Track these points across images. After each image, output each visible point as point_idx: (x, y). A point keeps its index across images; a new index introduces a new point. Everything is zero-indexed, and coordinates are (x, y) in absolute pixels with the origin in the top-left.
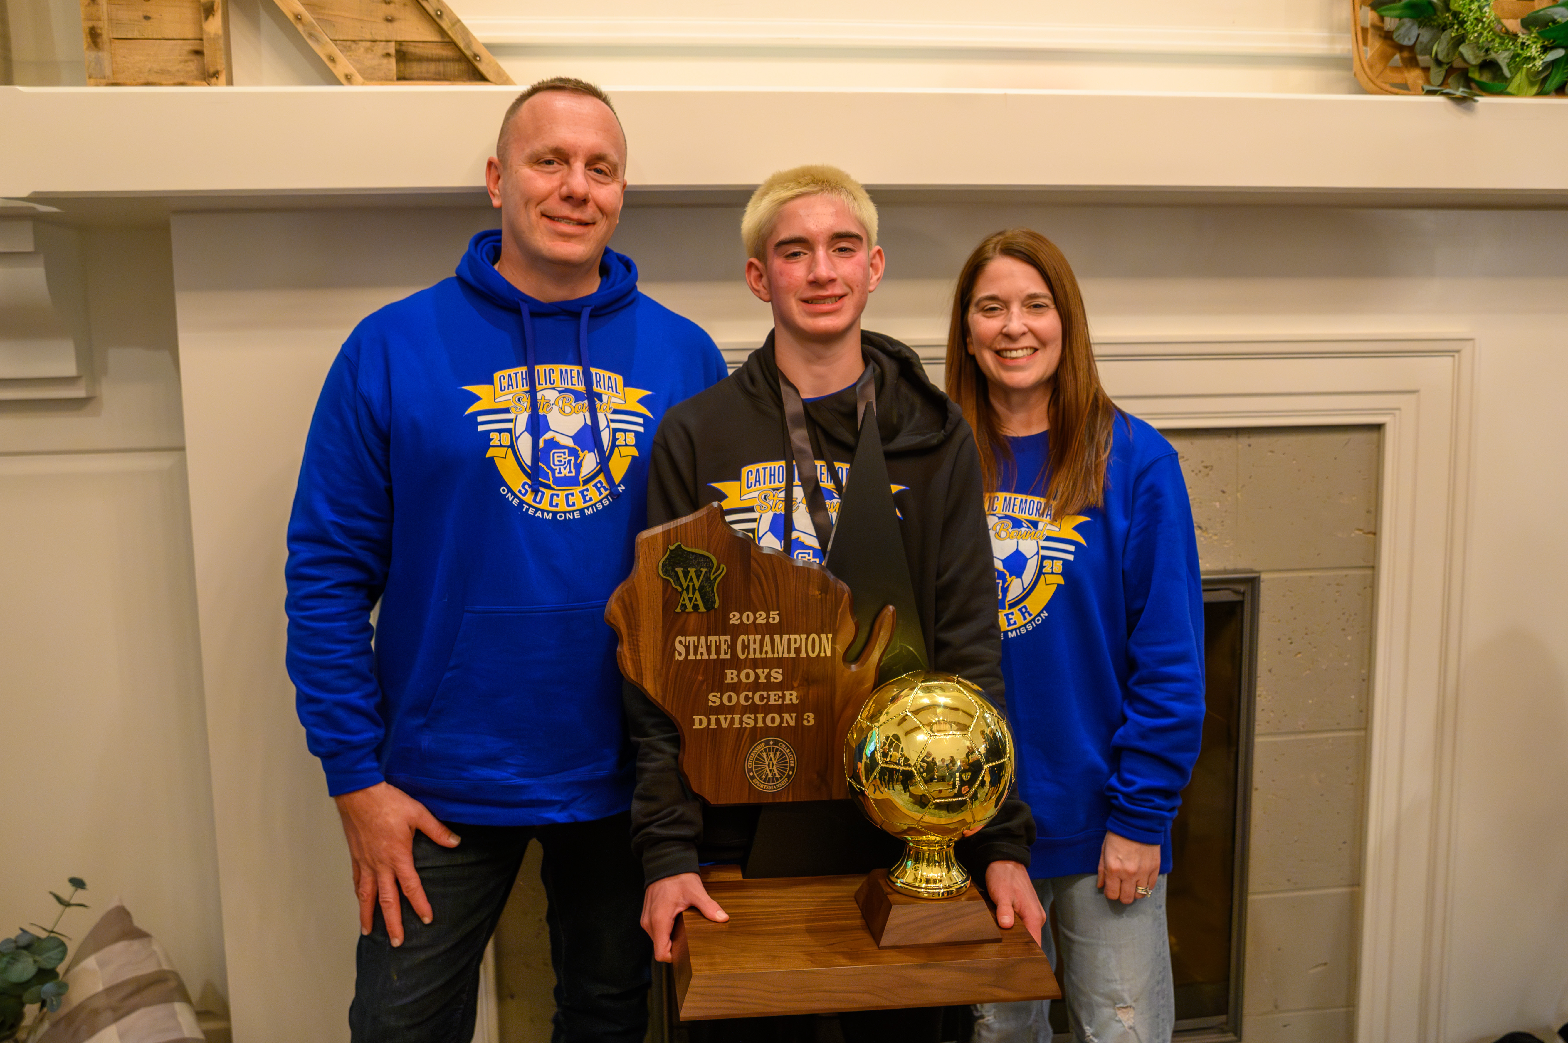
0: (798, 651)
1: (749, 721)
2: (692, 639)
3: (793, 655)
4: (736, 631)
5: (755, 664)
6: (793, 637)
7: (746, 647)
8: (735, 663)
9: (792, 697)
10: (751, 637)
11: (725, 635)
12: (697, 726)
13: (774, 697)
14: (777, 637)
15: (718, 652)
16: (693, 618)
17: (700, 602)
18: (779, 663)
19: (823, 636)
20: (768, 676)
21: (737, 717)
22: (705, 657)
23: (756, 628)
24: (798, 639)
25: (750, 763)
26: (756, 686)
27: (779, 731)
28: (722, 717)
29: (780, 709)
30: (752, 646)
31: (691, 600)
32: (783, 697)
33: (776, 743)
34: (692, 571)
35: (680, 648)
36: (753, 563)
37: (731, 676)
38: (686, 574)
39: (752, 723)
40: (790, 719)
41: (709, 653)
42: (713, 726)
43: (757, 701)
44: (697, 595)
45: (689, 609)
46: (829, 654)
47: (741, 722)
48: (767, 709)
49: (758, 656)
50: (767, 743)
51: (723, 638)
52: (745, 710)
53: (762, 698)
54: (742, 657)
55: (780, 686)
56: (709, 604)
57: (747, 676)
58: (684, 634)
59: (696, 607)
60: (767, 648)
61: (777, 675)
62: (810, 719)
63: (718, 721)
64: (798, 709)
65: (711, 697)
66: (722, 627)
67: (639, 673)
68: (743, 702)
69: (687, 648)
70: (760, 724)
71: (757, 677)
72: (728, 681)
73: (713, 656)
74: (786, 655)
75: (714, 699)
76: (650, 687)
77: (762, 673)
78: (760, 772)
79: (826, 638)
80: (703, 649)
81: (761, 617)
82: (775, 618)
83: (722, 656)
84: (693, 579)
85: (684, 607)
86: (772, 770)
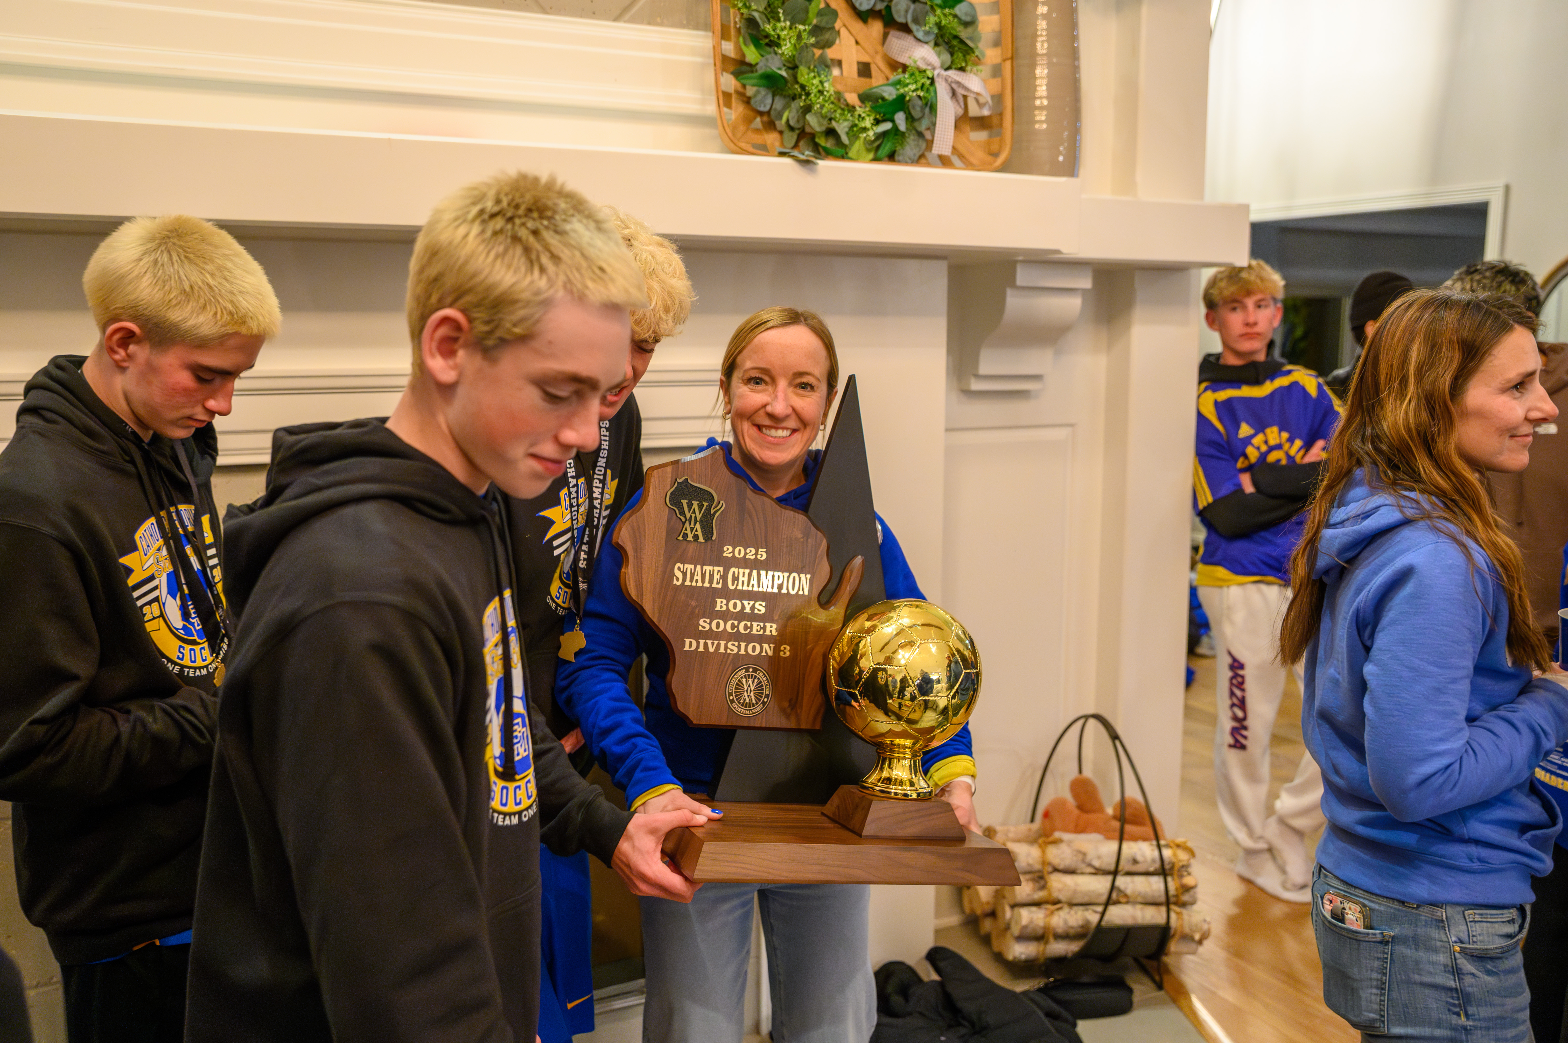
0: (780, 587)
1: (733, 648)
2: (689, 567)
3: (776, 590)
4: (728, 563)
5: (743, 595)
6: (777, 574)
7: (735, 579)
8: (725, 593)
9: (772, 629)
10: (741, 571)
11: (719, 566)
12: (687, 648)
13: (756, 627)
14: (763, 573)
15: (711, 582)
17: (699, 533)
18: (763, 596)
19: (802, 576)
20: (753, 608)
21: (723, 643)
22: (700, 584)
23: (745, 563)
24: (780, 577)
25: (731, 688)
26: (741, 616)
27: (760, 660)
28: (709, 642)
29: (761, 639)
30: (741, 579)
32: (764, 628)
33: (755, 670)
34: (695, 504)
35: (679, 574)
36: (748, 503)
37: (720, 604)
38: (690, 506)
39: (736, 650)
40: (768, 649)
41: (703, 582)
42: (701, 649)
43: (741, 630)
44: (698, 526)
45: (690, 538)
46: (806, 593)
47: (726, 648)
48: (749, 638)
49: (745, 588)
50: (747, 670)
51: (716, 569)
52: (730, 637)
53: (746, 627)
54: (732, 587)
55: (763, 618)
56: (707, 536)
57: (735, 605)
58: (683, 563)
59: (696, 537)
60: (754, 581)
61: (761, 608)
62: (786, 651)
63: (706, 644)
64: (777, 641)
65: (701, 622)
66: (717, 559)
67: (640, 593)
68: (729, 629)
69: (684, 574)
70: (742, 652)
71: (743, 607)
72: (718, 608)
73: (707, 585)
74: (769, 590)
75: (704, 624)
76: (648, 608)
77: (748, 605)
78: (739, 695)
79: (805, 579)
80: (698, 577)
81: (751, 553)
82: (763, 555)
83: (715, 585)
84: (696, 511)
85: (686, 535)
86: (749, 696)
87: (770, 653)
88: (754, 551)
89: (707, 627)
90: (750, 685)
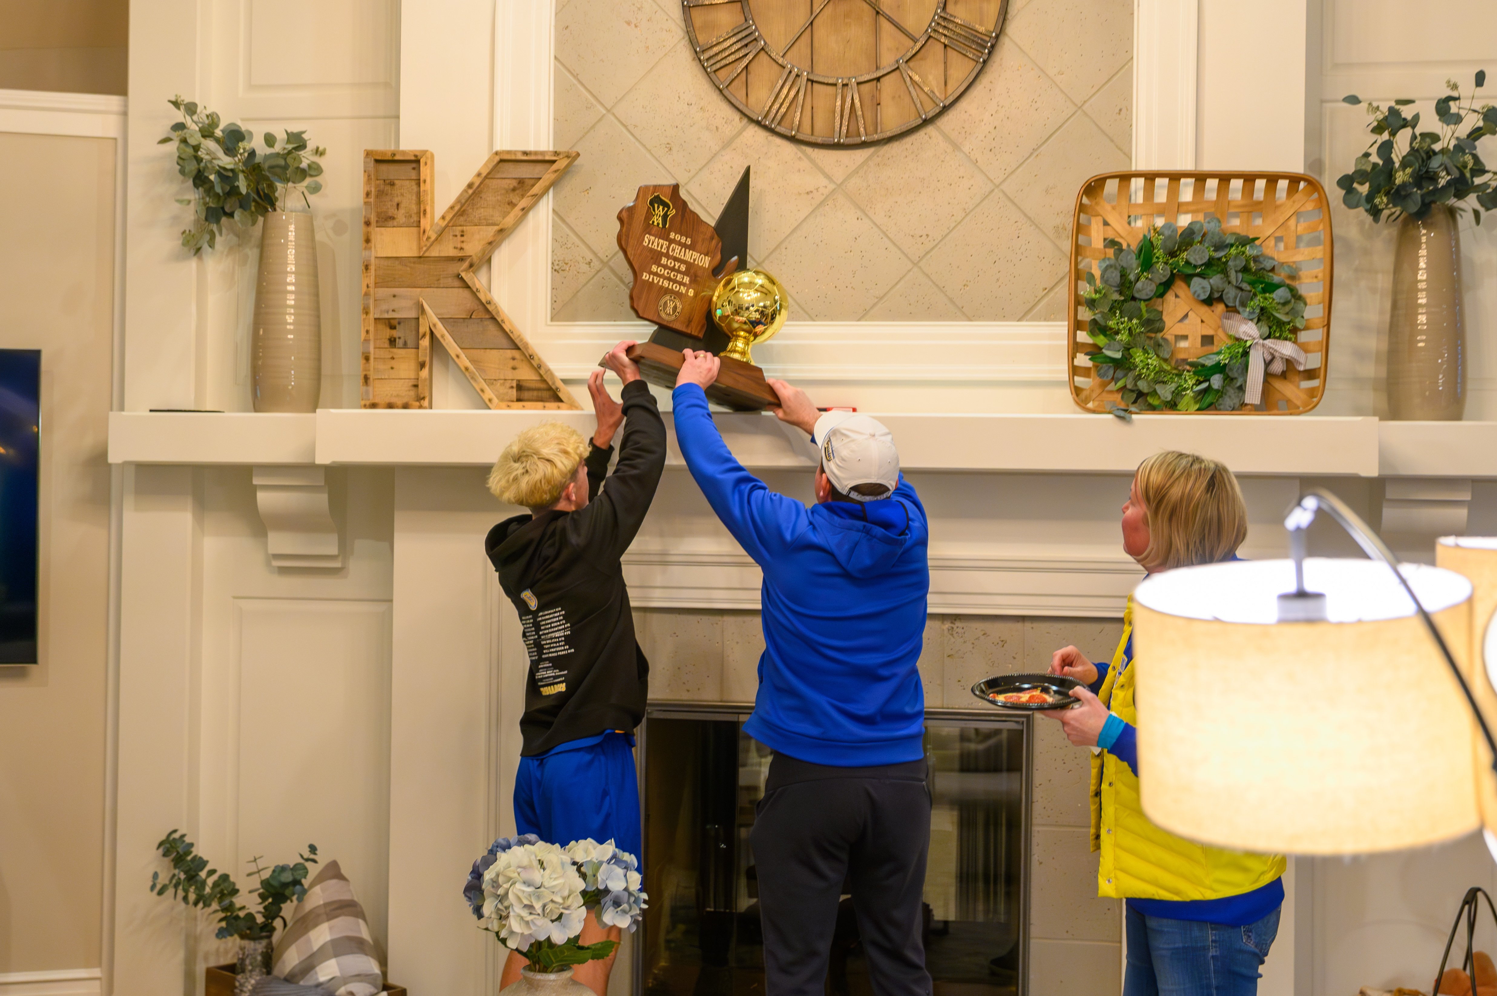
1: (666, 284)
2: (652, 238)
3: (692, 261)
4: (671, 241)
5: (676, 259)
6: (694, 253)
7: (673, 250)
8: (667, 256)
9: (686, 280)
10: (677, 247)
11: (666, 240)
12: (644, 277)
13: (679, 277)
14: (687, 250)
15: (661, 248)
16: (655, 228)
17: (660, 222)
18: (685, 262)
19: (707, 257)
20: (679, 267)
21: (661, 280)
22: (656, 248)
23: (679, 243)
24: (696, 255)
25: (662, 302)
26: (673, 269)
27: (678, 294)
28: (655, 278)
29: (681, 284)
30: (676, 251)
31: (657, 220)
32: (683, 279)
33: (675, 298)
34: (661, 207)
35: (646, 240)
36: (686, 214)
37: (664, 261)
38: (658, 208)
39: (667, 286)
40: (683, 290)
41: (658, 247)
42: (651, 280)
43: (672, 276)
44: (660, 218)
45: (655, 223)
46: (707, 266)
47: (663, 283)
48: (675, 281)
49: (677, 256)
50: (671, 297)
51: (665, 242)
52: (665, 278)
53: (674, 275)
54: (671, 254)
55: (684, 273)
56: (664, 225)
57: (671, 263)
58: (650, 234)
59: (658, 224)
60: (682, 254)
61: (683, 268)
62: (691, 292)
63: (653, 279)
64: (688, 287)
65: (653, 266)
66: (666, 238)
67: (626, 246)
68: (666, 274)
69: (649, 241)
70: (670, 287)
71: (675, 265)
72: (662, 262)
73: (659, 249)
74: (689, 260)
75: (654, 268)
77: (677, 265)
78: (665, 308)
79: (707, 259)
80: (656, 244)
81: (683, 239)
82: (689, 242)
83: (663, 250)
84: (660, 211)
85: (653, 222)
86: (670, 310)
87: (684, 292)
88: (685, 238)
89: (655, 270)
90: (671, 305)
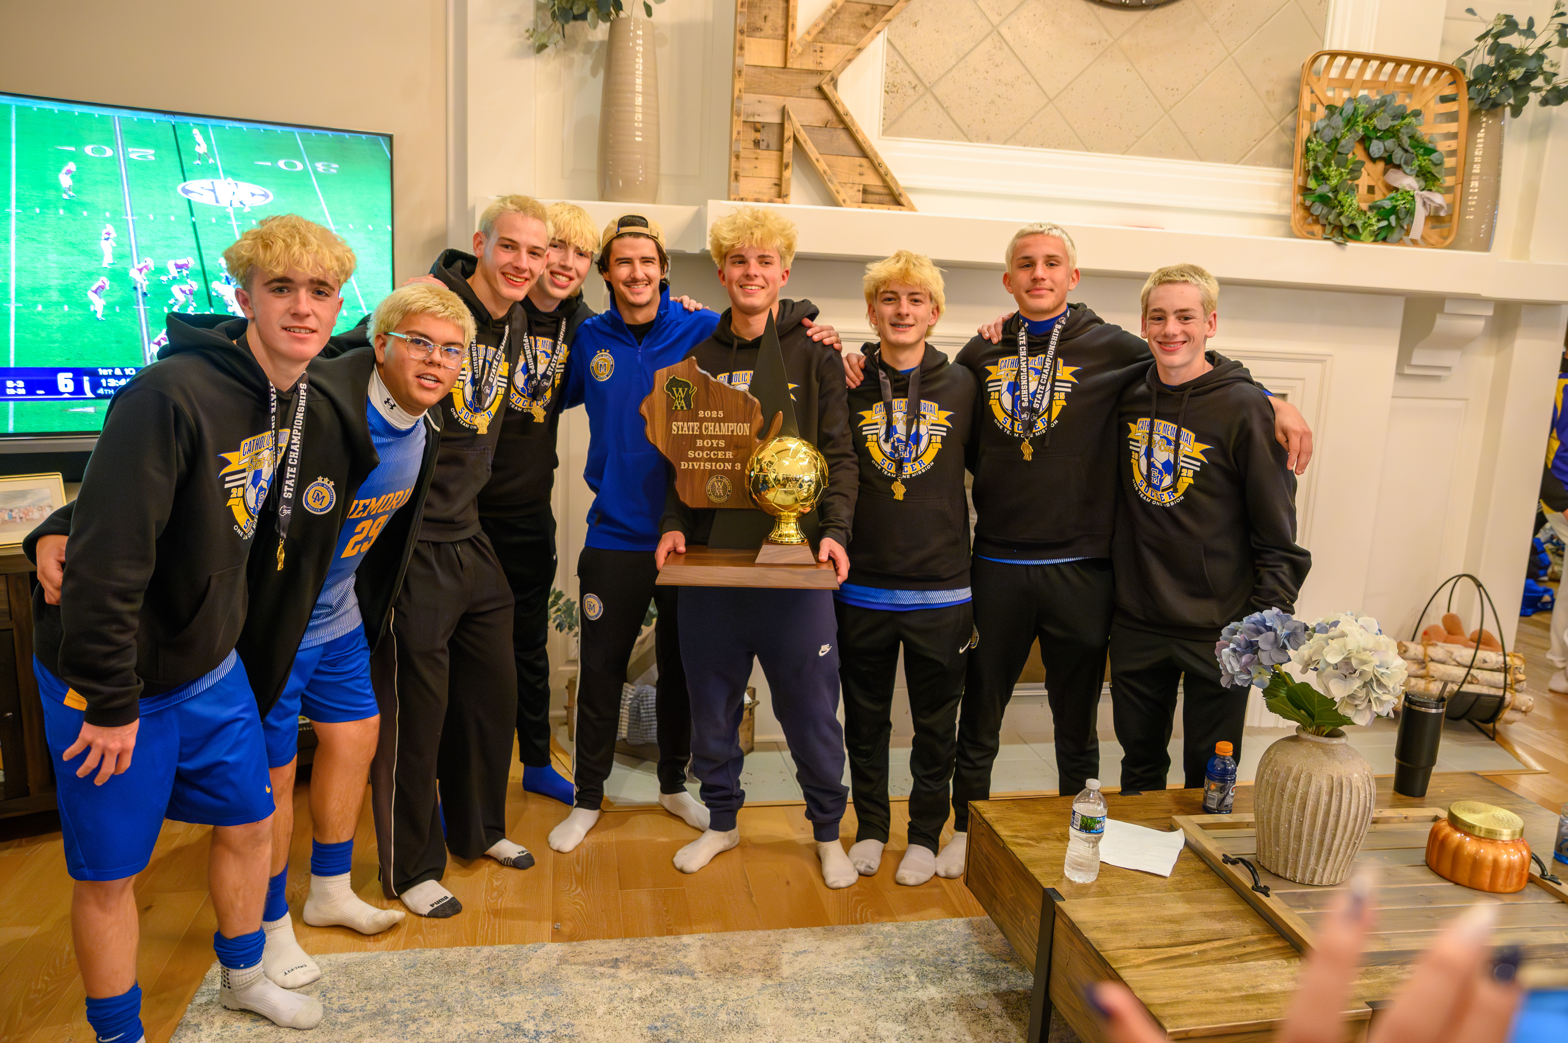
0: (732, 431)
1: (708, 466)
2: (680, 424)
3: (730, 433)
4: (702, 420)
5: (712, 437)
6: (730, 424)
7: (707, 428)
8: (701, 436)
9: (729, 455)
10: (710, 424)
11: (697, 422)
12: (682, 467)
13: (720, 455)
14: (722, 424)
15: (693, 431)
16: (681, 413)
17: (684, 405)
18: (723, 437)
19: (746, 424)
20: (718, 444)
21: (702, 464)
22: (687, 432)
23: (711, 419)
24: (733, 426)
25: (709, 487)
26: (711, 449)
27: (724, 472)
28: (695, 463)
29: (724, 461)
30: (710, 428)
31: (680, 404)
32: (725, 455)
33: (721, 478)
34: (680, 390)
35: (675, 428)
36: (710, 387)
37: (699, 443)
38: (677, 391)
39: (710, 467)
40: (728, 466)
41: (689, 431)
42: (691, 467)
43: (712, 456)
44: (683, 401)
45: (679, 408)
46: (749, 433)
47: (704, 466)
48: (717, 460)
49: (713, 433)
50: (717, 477)
51: (695, 423)
52: (706, 460)
53: (715, 455)
54: (705, 433)
55: (724, 449)
56: (688, 405)
57: (707, 443)
58: (677, 421)
59: (682, 408)
60: (717, 429)
61: (722, 444)
62: (738, 466)
63: (693, 465)
64: (733, 461)
65: (689, 453)
66: (695, 418)
67: (655, 439)
68: (705, 456)
69: (678, 428)
70: (714, 468)
71: (712, 444)
72: (698, 445)
73: (691, 433)
74: (726, 433)
75: (691, 454)
76: (660, 446)
77: (715, 442)
78: (714, 492)
79: (747, 426)
80: (686, 429)
81: (714, 414)
82: (721, 414)
83: (695, 432)
84: (681, 393)
85: (676, 407)
86: (719, 491)
87: (730, 468)
88: (716, 412)
89: (693, 456)
90: (719, 487)
